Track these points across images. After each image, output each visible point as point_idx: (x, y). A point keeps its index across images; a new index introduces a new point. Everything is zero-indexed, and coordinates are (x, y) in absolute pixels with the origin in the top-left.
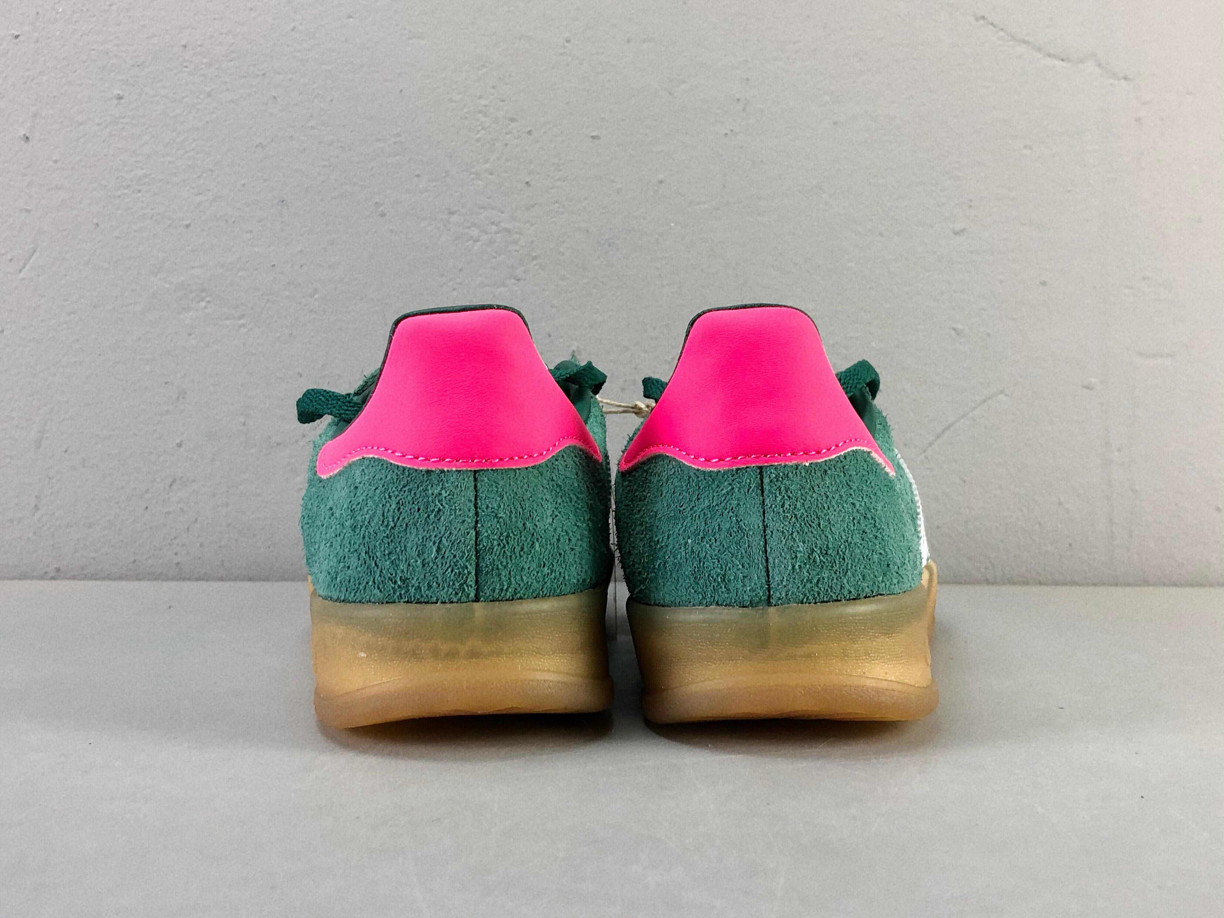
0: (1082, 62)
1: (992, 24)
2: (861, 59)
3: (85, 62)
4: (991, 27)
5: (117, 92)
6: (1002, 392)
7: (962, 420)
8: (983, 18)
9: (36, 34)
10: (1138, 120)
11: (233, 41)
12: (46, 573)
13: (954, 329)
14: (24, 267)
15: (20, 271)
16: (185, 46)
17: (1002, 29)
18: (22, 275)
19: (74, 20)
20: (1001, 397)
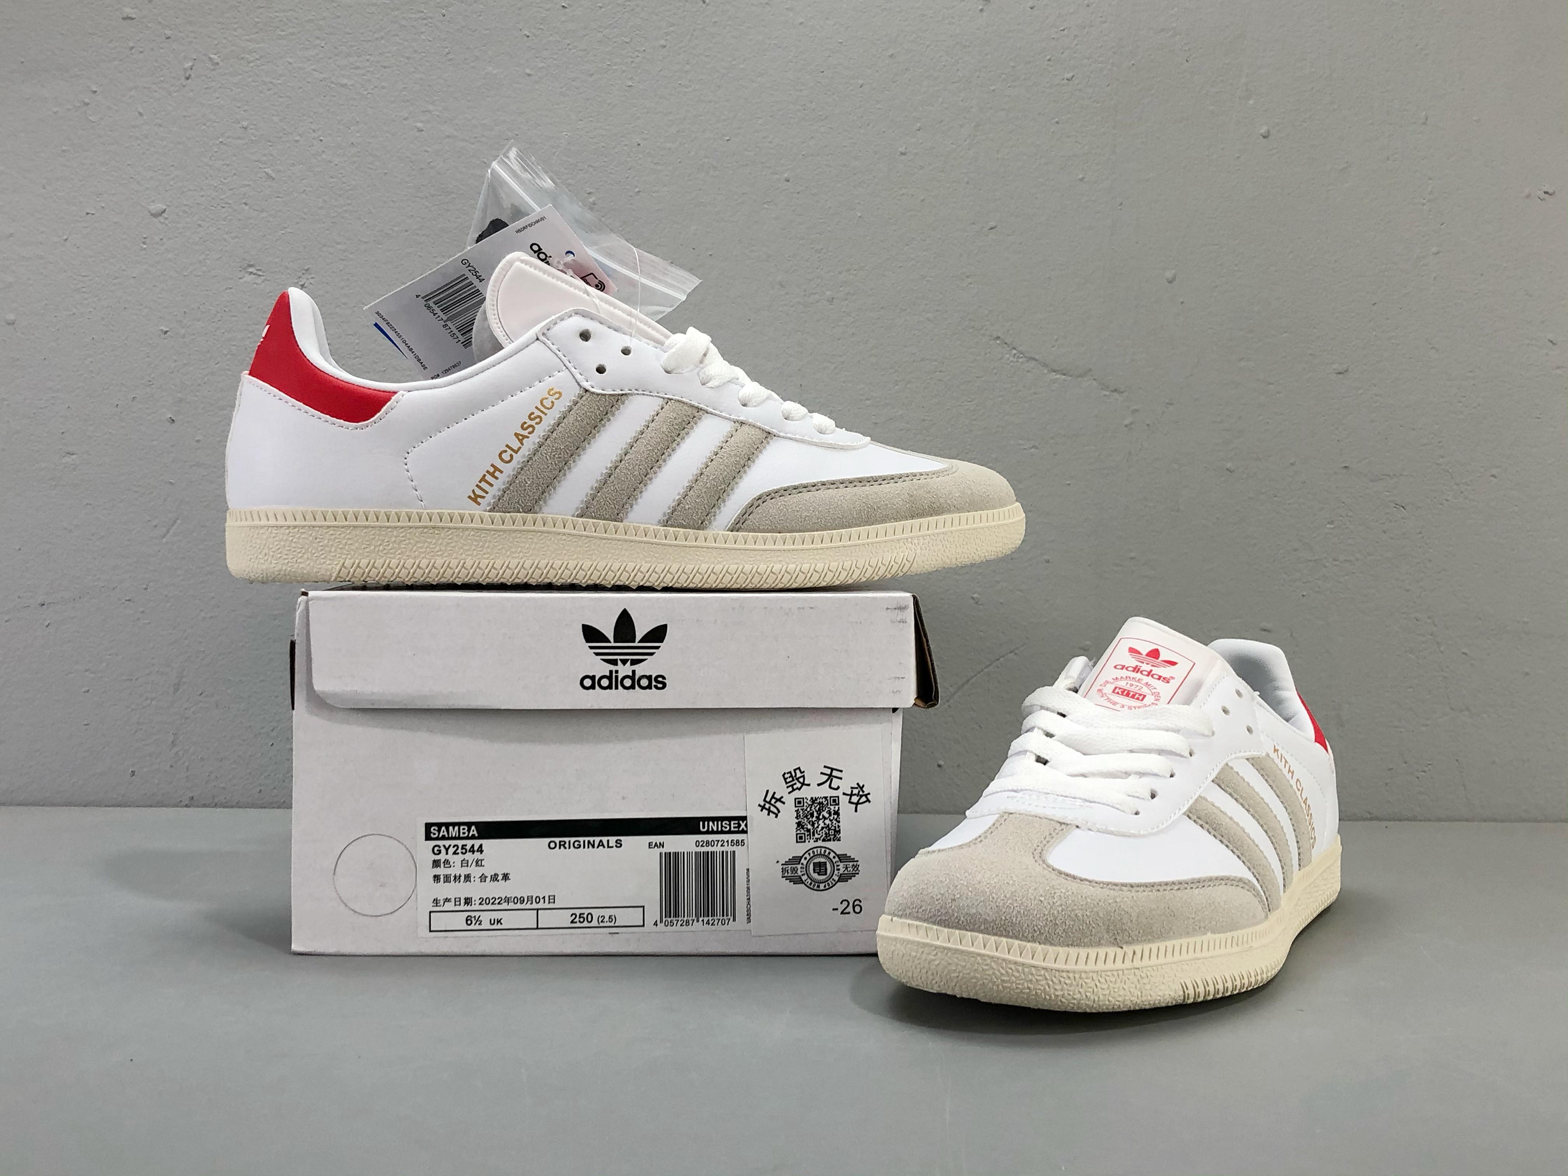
0: (1081, 376)
1: (1006, 343)
2: (896, 371)
3: (226, 355)
4: (1006, 346)
6: (1012, 652)
7: (978, 675)
8: (998, 338)
9: (183, 331)
10: (1126, 426)
11: (357, 341)
12: (181, 801)
13: (973, 598)
14: (168, 532)
15: (164, 537)
17: (1015, 349)
18: (164, 540)
19: (216, 320)
20: (1011, 656)
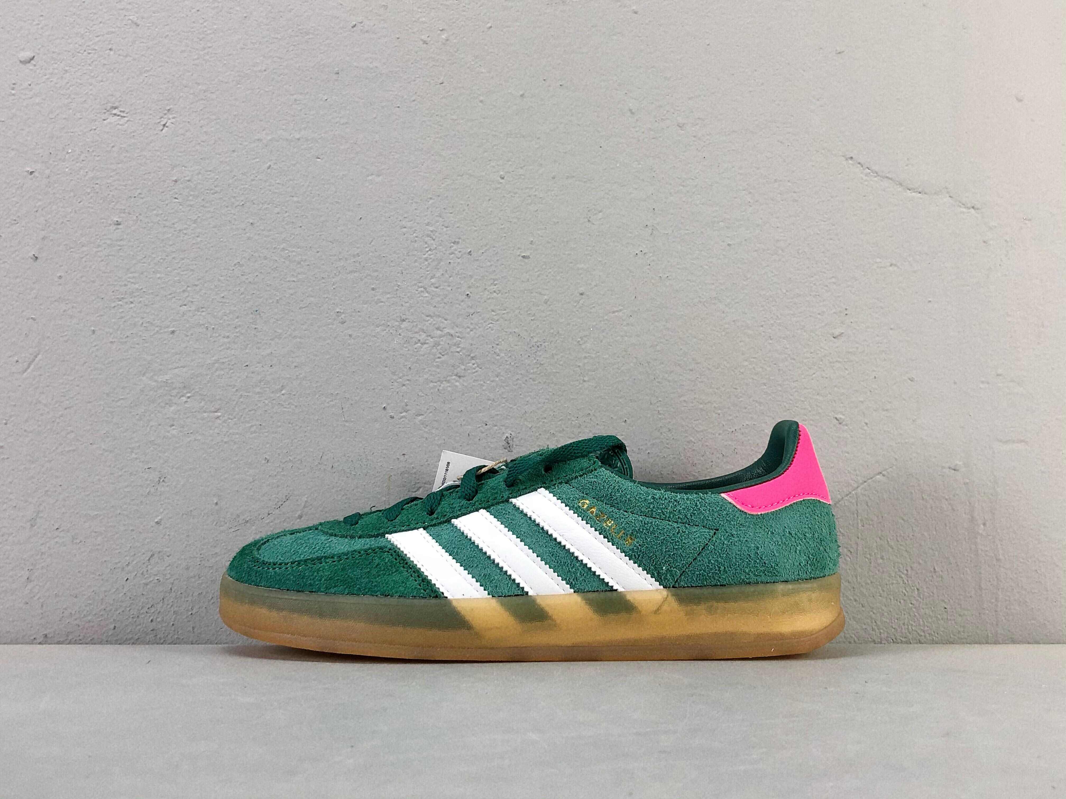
0: (937, 194)
1: (859, 163)
3: (89, 194)
5: (115, 219)
6: (879, 473)
8: (852, 158)
12: (35, 638)
14: (29, 367)
15: (25, 372)
16: (176, 181)
17: (868, 168)
18: (26, 375)
19: (81, 159)
20: (880, 477)
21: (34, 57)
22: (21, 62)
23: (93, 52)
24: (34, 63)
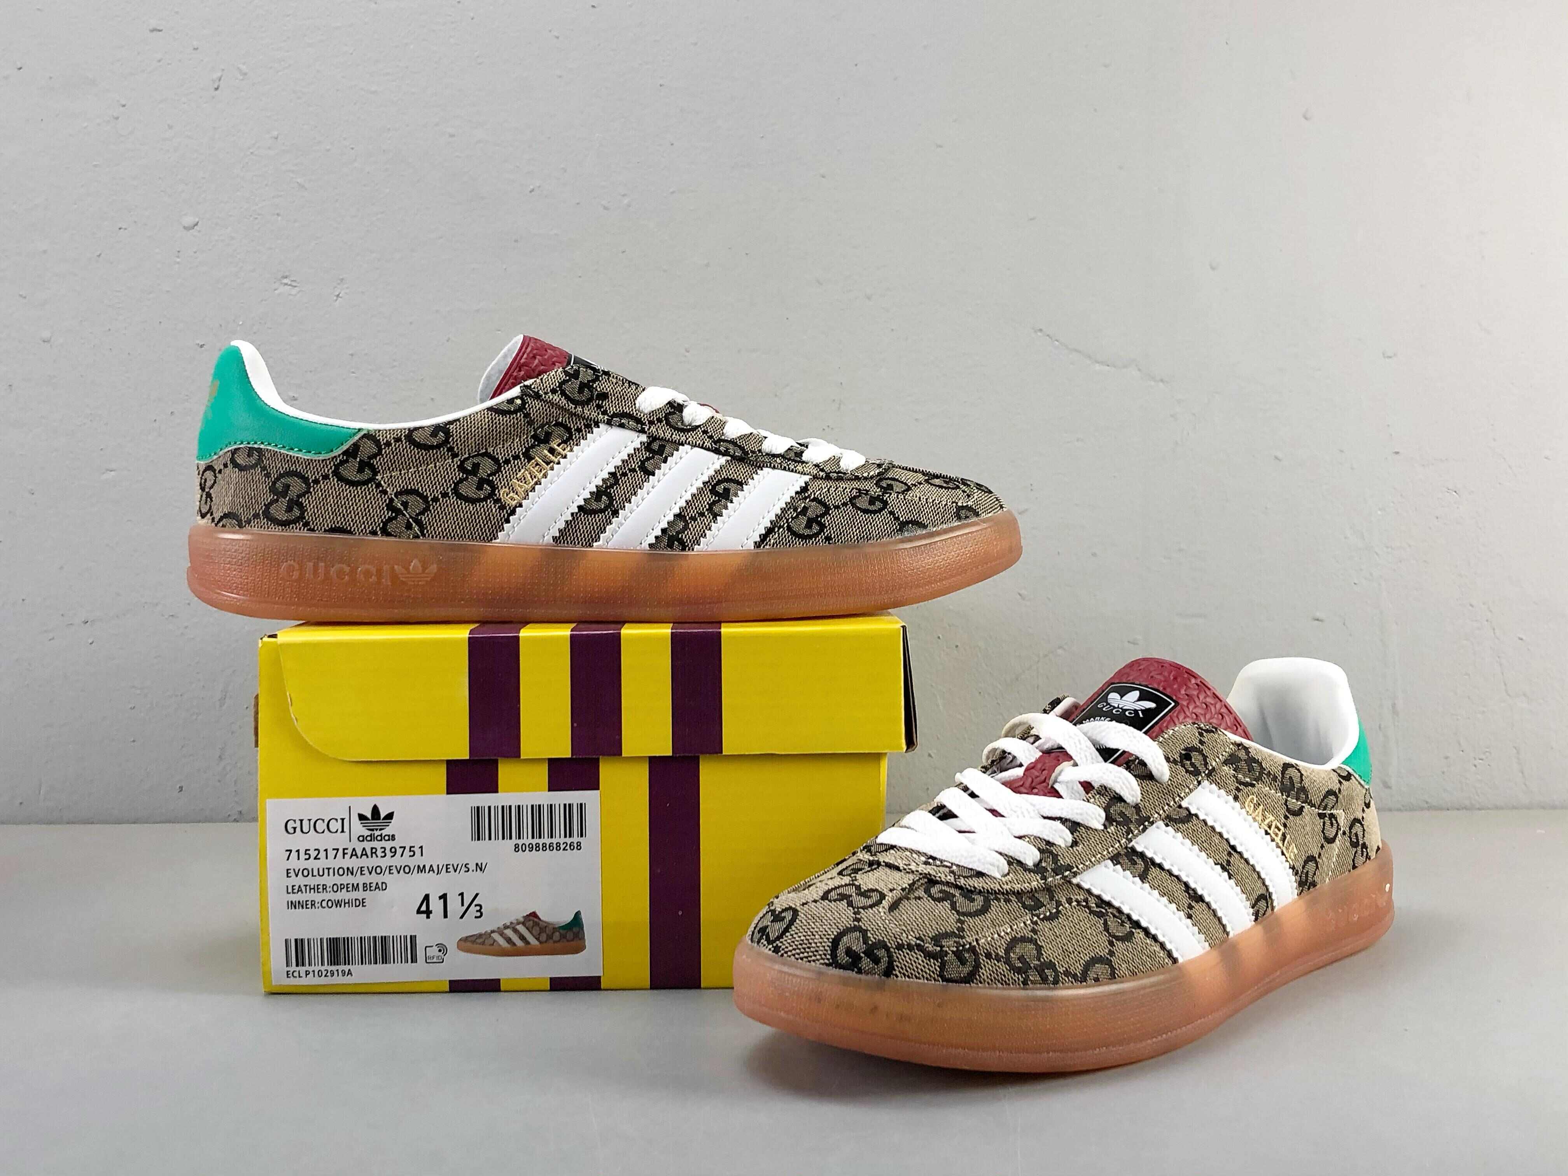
0: (1125, 367)
1: (1048, 335)
4: (1048, 338)
5: (291, 394)
6: (1060, 647)
8: (1041, 330)
10: (1173, 416)
13: (1020, 594)
16: (352, 355)
21: (198, 222)
22: (185, 228)
23: (259, 217)
24: (198, 229)
